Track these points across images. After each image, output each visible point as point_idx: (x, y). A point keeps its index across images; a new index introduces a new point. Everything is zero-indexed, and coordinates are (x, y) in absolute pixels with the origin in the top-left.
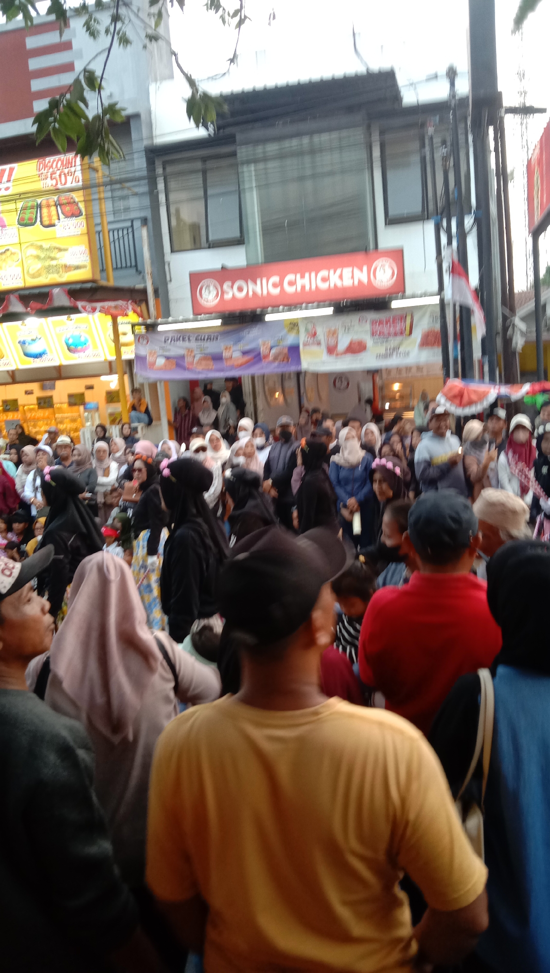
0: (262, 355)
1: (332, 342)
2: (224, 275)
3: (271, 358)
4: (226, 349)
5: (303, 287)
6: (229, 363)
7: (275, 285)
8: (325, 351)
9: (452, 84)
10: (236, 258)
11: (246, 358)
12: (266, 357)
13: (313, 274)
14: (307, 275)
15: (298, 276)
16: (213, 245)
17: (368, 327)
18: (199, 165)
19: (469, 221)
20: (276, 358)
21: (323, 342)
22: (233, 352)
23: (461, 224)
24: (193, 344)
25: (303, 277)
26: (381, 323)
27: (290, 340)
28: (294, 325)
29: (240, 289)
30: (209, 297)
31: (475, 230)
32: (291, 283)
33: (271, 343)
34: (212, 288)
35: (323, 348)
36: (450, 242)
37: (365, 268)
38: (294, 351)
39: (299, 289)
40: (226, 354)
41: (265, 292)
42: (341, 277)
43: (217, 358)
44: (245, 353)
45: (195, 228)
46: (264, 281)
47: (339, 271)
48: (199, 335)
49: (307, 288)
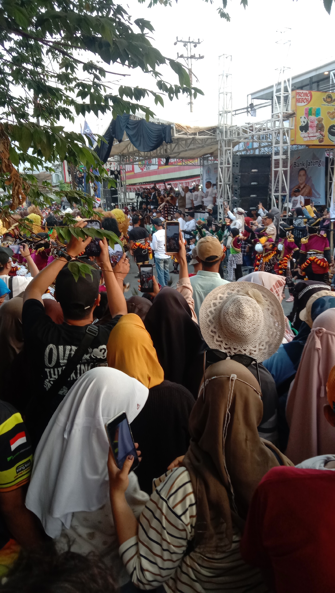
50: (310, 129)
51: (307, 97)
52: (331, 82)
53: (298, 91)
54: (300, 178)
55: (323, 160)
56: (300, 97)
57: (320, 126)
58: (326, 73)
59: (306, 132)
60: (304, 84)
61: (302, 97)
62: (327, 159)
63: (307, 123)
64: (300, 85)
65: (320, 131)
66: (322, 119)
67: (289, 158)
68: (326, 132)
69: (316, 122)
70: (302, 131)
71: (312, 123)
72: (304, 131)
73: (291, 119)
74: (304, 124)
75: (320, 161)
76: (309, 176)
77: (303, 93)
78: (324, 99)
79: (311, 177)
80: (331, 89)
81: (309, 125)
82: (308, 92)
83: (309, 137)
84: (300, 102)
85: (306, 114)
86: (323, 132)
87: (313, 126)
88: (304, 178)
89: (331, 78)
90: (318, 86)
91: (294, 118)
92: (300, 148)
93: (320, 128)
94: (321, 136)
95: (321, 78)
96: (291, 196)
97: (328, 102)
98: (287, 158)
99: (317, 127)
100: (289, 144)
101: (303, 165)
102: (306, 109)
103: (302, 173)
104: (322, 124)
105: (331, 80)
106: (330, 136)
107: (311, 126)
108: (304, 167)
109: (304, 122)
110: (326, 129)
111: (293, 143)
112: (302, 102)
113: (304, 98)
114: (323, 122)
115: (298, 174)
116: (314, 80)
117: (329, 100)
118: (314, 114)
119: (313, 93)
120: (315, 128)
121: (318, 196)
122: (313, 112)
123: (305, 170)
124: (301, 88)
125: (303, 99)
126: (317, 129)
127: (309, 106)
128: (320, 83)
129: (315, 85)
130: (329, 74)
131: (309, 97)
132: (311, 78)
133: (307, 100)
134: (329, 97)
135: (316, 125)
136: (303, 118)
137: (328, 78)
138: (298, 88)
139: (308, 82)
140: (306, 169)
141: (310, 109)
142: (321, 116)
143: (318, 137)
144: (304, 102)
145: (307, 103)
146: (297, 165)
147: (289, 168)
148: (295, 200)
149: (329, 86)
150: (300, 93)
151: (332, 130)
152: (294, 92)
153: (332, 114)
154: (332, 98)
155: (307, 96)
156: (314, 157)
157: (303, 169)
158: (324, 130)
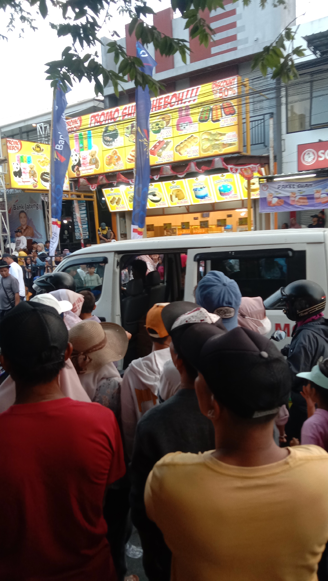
2: (320, 145)
4: (318, 192)
6: (318, 201)
16: (313, 128)
18: (308, 78)
24: (296, 190)
30: (309, 160)
34: (311, 154)
40: (316, 195)
43: (311, 198)
45: (302, 117)
48: (301, 184)
50: (23, 174)
51: (17, 146)
52: (38, 133)
53: (8, 139)
54: (21, 220)
55: (40, 203)
56: (10, 145)
57: (32, 173)
58: (34, 125)
59: (20, 177)
60: (15, 133)
61: (12, 144)
62: (43, 202)
63: (20, 169)
64: (10, 134)
65: (32, 177)
66: (34, 166)
67: (6, 201)
68: (38, 178)
69: (28, 170)
70: (16, 176)
71: (24, 170)
72: (18, 176)
73: (3, 164)
74: (17, 170)
75: (37, 204)
76: (30, 218)
77: (13, 141)
78: (33, 148)
79: (31, 219)
80: (39, 139)
81: (22, 171)
82: (17, 141)
83: (23, 182)
84: (11, 149)
85: (18, 160)
86: (36, 178)
87: (26, 172)
88: (25, 219)
89: (38, 130)
90: (28, 136)
91: (6, 164)
92: (17, 191)
93: (33, 174)
94: (34, 181)
95: (29, 129)
96: (12, 237)
97: (37, 151)
98: (4, 201)
99: (29, 173)
100: (4, 188)
101: (22, 207)
102: (18, 157)
103: (23, 215)
104: (34, 171)
105: (38, 132)
106: (43, 182)
107: (24, 172)
108: (24, 210)
109: (17, 168)
110: (39, 175)
111: (9, 187)
112: (13, 150)
113: (15, 146)
114: (35, 169)
115: (19, 216)
116: (23, 130)
117: (38, 149)
118: (25, 161)
119: (22, 142)
120: (28, 175)
121: (40, 237)
122: (25, 159)
123: (25, 213)
124: (13, 136)
125: (13, 146)
126: (30, 175)
127: (20, 154)
128: (30, 133)
129: (25, 135)
130: (36, 126)
131: (20, 146)
132: (20, 128)
133: (18, 148)
134: (38, 147)
135: (28, 172)
136: (15, 164)
137: (35, 129)
138: (8, 137)
139: (18, 132)
140: (25, 211)
141: (22, 157)
142: (32, 164)
143: (32, 182)
144: (15, 150)
145: (18, 151)
146: (16, 207)
147: (6, 211)
148: (18, 240)
149: (36, 137)
150: (10, 141)
151: (44, 177)
152: (4, 140)
153: (43, 162)
154: (40, 148)
155: (17, 144)
156: (32, 201)
157: (22, 212)
158: (36, 176)
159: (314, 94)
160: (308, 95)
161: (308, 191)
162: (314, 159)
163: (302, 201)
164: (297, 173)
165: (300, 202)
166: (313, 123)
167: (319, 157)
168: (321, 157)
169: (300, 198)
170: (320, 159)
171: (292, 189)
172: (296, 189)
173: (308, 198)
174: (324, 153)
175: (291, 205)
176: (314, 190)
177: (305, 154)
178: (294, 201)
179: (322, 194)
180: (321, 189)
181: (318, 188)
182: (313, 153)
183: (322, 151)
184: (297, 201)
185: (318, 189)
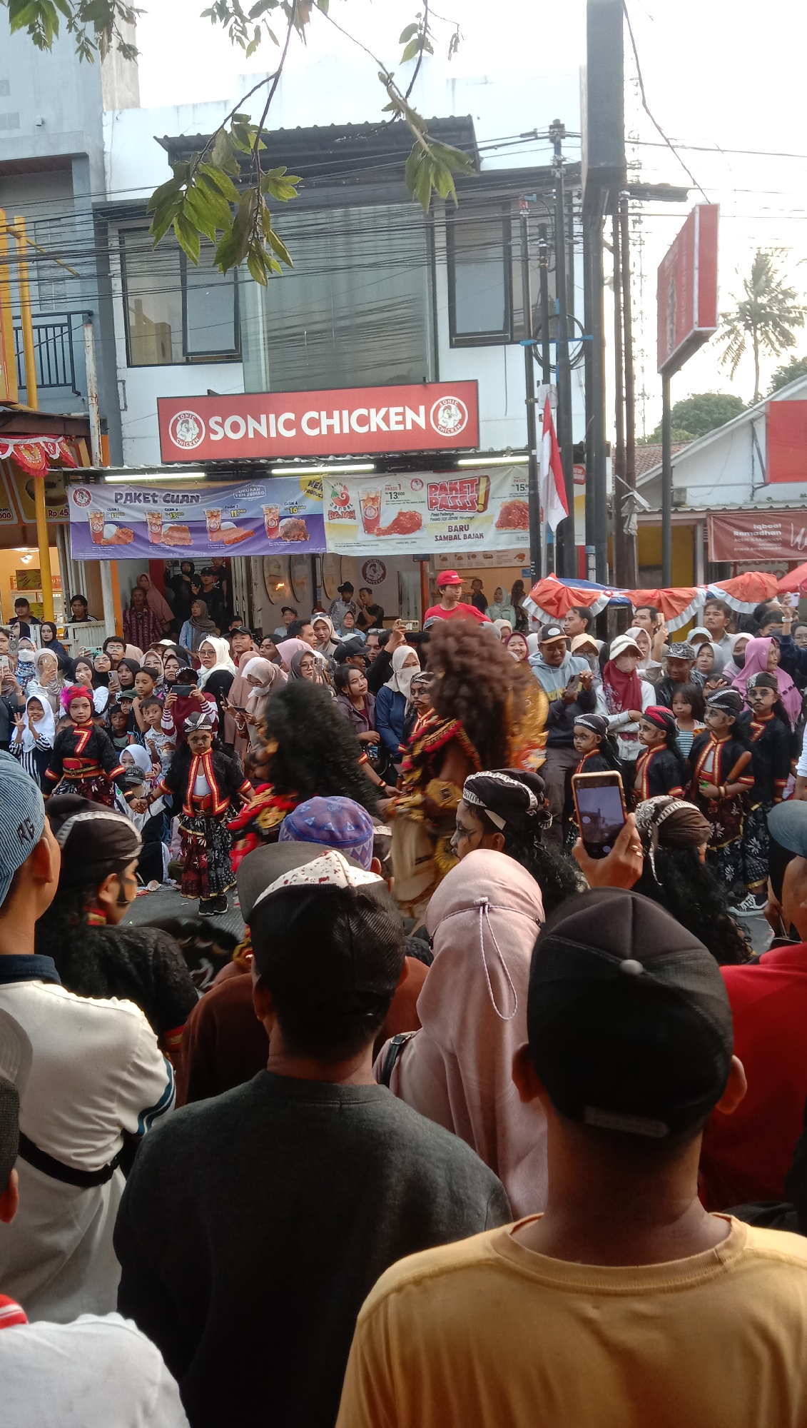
0: (266, 528)
1: (371, 514)
2: (211, 404)
3: (280, 532)
4: (213, 516)
5: (330, 428)
6: (217, 537)
7: (288, 426)
8: (361, 528)
9: (558, 148)
10: (228, 380)
11: (242, 531)
12: (273, 530)
13: (345, 413)
14: (336, 413)
15: (324, 414)
16: (191, 359)
17: (424, 493)
19: (574, 348)
20: (286, 535)
21: (358, 514)
22: (222, 522)
23: (562, 352)
24: (160, 507)
25: (330, 416)
26: (443, 488)
27: (310, 506)
28: (315, 485)
29: (235, 428)
30: (188, 436)
31: (582, 362)
32: (314, 423)
33: (280, 510)
34: (192, 424)
35: (358, 523)
36: (546, 380)
37: (422, 409)
38: (315, 521)
39: (324, 432)
40: (211, 524)
41: (273, 434)
42: (386, 419)
43: (197, 528)
44: (239, 523)
45: (164, 332)
46: (272, 417)
47: (383, 411)
48: (171, 494)
49: (337, 431)
159: (191, 280)
160: (177, 281)
161: (190, 512)
162: (199, 436)
163: (176, 534)
164: (160, 465)
165: (172, 537)
166: (189, 350)
167: (210, 431)
168: (216, 433)
169: (171, 528)
170: (213, 437)
171: (151, 506)
172: (159, 505)
173: (192, 530)
174: (222, 425)
175: (153, 544)
176: (205, 510)
177: (176, 421)
178: (159, 534)
179: (223, 521)
180: (220, 509)
181: (213, 505)
182: (196, 421)
183: (219, 419)
184: (166, 536)
185: (212, 509)
